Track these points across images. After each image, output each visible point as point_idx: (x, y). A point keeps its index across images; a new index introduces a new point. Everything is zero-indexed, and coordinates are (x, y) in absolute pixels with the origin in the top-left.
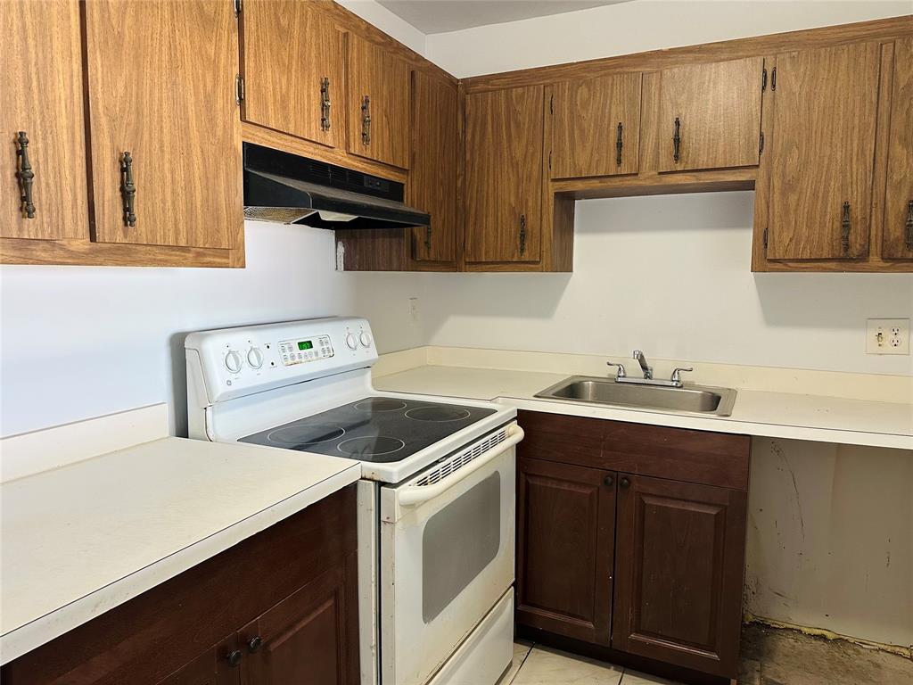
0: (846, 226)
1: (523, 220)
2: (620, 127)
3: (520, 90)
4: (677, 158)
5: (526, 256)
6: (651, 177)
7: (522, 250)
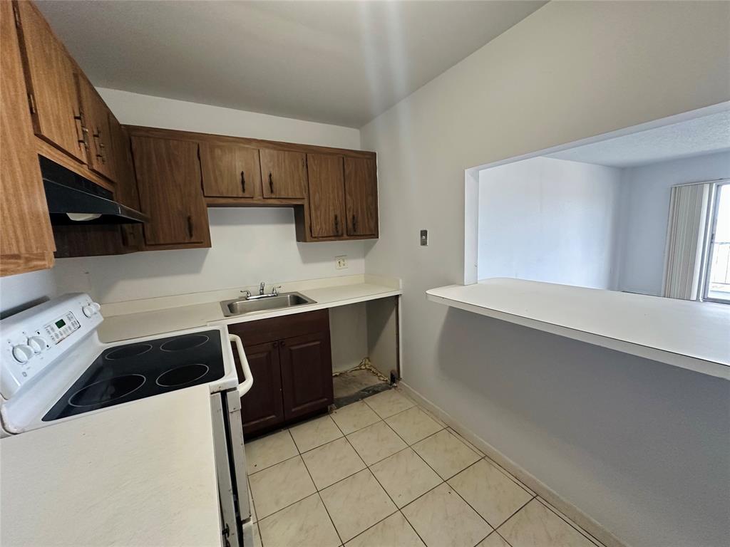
0: (336, 224)
1: (189, 219)
2: (242, 174)
3: (175, 142)
4: (272, 192)
5: (194, 239)
6: (259, 200)
7: (191, 236)
